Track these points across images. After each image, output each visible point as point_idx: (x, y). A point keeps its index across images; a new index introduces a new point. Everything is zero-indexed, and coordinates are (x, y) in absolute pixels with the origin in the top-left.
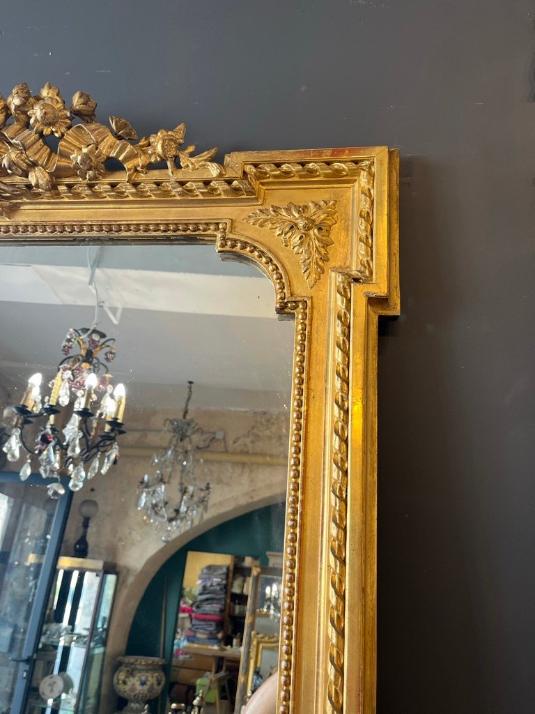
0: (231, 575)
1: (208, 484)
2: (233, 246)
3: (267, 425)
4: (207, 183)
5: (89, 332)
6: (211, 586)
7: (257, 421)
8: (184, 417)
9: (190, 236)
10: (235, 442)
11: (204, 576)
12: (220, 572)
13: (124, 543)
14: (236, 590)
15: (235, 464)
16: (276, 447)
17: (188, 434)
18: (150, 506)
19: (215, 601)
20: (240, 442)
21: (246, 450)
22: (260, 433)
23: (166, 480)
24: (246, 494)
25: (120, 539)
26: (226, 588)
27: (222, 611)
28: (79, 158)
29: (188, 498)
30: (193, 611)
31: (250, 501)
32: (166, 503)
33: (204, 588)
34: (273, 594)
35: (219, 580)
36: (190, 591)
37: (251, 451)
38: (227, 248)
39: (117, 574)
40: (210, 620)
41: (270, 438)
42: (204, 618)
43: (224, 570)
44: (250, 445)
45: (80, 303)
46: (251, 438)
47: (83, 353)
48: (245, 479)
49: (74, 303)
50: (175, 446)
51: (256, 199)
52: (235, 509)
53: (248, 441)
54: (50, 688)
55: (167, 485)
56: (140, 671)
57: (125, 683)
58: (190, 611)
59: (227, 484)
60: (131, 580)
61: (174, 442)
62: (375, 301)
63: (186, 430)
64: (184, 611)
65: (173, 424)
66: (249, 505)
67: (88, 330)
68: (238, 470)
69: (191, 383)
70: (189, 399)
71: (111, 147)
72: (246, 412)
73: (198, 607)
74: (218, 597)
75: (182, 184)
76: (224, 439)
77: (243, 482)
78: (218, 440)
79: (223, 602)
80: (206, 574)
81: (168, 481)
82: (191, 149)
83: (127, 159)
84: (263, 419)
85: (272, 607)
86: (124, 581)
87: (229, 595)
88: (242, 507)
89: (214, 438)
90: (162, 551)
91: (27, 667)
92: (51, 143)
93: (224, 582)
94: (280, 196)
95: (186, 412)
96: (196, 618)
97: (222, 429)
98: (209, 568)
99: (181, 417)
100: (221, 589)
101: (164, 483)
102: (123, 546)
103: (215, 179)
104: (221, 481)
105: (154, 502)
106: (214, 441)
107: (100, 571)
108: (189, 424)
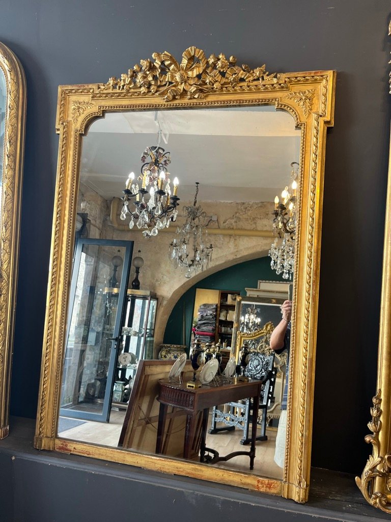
0: (219, 309)
1: (211, 245)
2: (281, 106)
3: (245, 211)
4: (273, 85)
5: (157, 149)
6: (206, 316)
7: (238, 209)
8: (195, 205)
10: (224, 223)
11: (201, 310)
12: (212, 308)
14: (222, 318)
15: (224, 235)
16: (251, 225)
17: (198, 215)
18: (178, 258)
19: (210, 325)
20: (227, 222)
21: (232, 227)
22: (241, 217)
23: (187, 242)
24: (232, 254)
25: (157, 281)
26: (216, 317)
27: (213, 330)
28: (232, 79)
29: (199, 253)
30: (196, 330)
31: (235, 257)
32: (187, 256)
33: (202, 317)
34: (246, 321)
35: (211, 312)
37: (235, 227)
38: (279, 107)
39: (157, 299)
40: (207, 335)
41: (247, 220)
42: (203, 334)
43: (215, 306)
44: (234, 224)
45: (145, 132)
46: (235, 220)
47: (154, 161)
48: (231, 245)
49: (140, 132)
50: (191, 223)
51: (289, 90)
52: (225, 262)
53: (233, 221)
54: (124, 360)
55: (187, 245)
56: (174, 350)
57: (165, 357)
59: (220, 248)
60: (165, 303)
61: (190, 220)
63: (196, 213)
65: (188, 209)
66: (234, 259)
67: (156, 147)
68: (227, 239)
69: (197, 183)
70: (197, 194)
71: (242, 74)
72: (232, 203)
73: (198, 328)
74: (211, 322)
75: (264, 85)
76: (217, 220)
77: (230, 246)
78: (214, 221)
79: (214, 325)
80: (203, 309)
82: (267, 73)
83: (247, 78)
84: (242, 208)
85: (245, 328)
86: (160, 304)
87: (218, 321)
88: (229, 261)
90: (182, 287)
91: (116, 343)
92: (223, 74)
93: (214, 313)
95: (195, 202)
96: (198, 334)
97: (216, 214)
98: (205, 305)
99: (193, 205)
100: (213, 317)
101: (186, 243)
102: (159, 284)
103: (275, 84)
104: (217, 246)
105: (180, 255)
106: (211, 221)
107: (149, 296)
108: (198, 210)
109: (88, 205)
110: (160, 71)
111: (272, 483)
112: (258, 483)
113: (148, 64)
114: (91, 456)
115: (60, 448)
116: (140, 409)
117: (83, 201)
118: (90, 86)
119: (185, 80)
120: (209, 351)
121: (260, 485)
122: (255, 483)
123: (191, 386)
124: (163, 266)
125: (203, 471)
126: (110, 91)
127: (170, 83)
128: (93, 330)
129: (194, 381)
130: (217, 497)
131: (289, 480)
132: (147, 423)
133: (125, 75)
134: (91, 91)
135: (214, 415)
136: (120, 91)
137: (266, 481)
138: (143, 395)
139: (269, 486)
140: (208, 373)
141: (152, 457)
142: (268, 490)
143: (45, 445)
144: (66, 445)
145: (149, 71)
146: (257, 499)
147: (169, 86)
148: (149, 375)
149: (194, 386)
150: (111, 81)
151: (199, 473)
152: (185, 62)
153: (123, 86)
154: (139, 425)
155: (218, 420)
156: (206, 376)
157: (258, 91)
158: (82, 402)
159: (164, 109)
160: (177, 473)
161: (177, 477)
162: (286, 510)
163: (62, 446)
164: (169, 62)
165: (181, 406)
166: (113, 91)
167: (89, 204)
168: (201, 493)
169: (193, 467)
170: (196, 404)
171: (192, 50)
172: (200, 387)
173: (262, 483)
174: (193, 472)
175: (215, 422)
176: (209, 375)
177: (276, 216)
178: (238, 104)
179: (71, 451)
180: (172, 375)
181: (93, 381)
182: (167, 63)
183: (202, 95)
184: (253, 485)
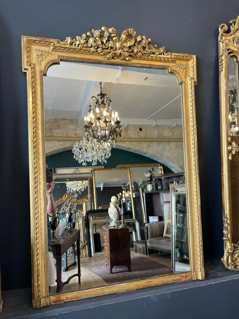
2: (172, 71)
4: (168, 58)
9: (163, 68)
28: (149, 52)
51: (175, 62)
62: (195, 82)
71: (154, 50)
75: (164, 58)
82: (166, 51)
83: (156, 52)
92: (144, 48)
94: (178, 62)
103: (170, 58)
110: (106, 39)
111: (187, 275)
113: (99, 34)
114: (80, 299)
115: (55, 302)
118: (51, 40)
119: (122, 48)
121: (182, 278)
122: (179, 278)
125: (152, 282)
126: (68, 46)
127: (112, 48)
129: (54, 238)
131: (195, 270)
133: (79, 37)
134: (52, 44)
136: (75, 48)
137: (185, 275)
139: (186, 277)
140: (59, 231)
141: (122, 284)
142: (186, 279)
143: (43, 304)
144: (60, 298)
145: (99, 38)
146: (186, 285)
147: (110, 49)
149: (55, 241)
150: (69, 40)
151: (150, 284)
152: (123, 36)
153: (79, 45)
156: (59, 233)
157: (160, 60)
159: (104, 64)
160: (138, 288)
161: (139, 290)
162: (201, 286)
163: (56, 299)
164: (115, 35)
166: (70, 47)
168: (159, 294)
169: (146, 281)
171: (131, 30)
173: (183, 277)
174: (147, 284)
177: (86, 128)
178: (149, 66)
179: (64, 300)
182: (113, 35)
183: (131, 59)
184: (178, 279)
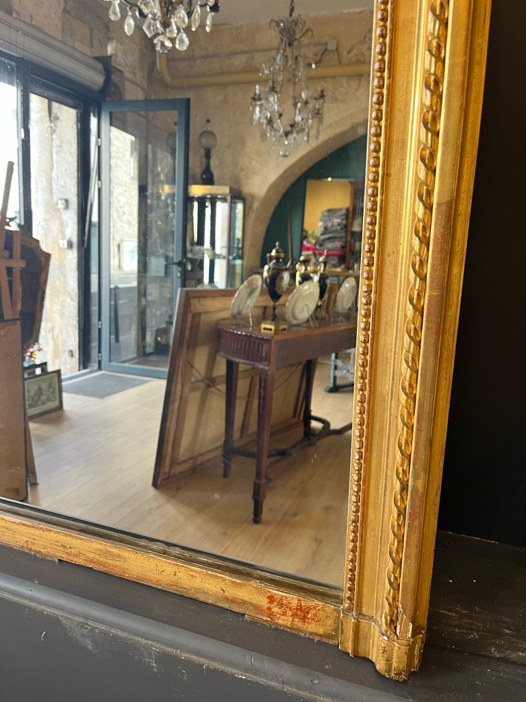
0: (351, 215)
1: (323, 91)
6: (333, 226)
8: (291, 15)
10: (349, 52)
11: (324, 218)
12: (340, 213)
13: (245, 173)
14: (356, 229)
15: (350, 77)
17: (298, 36)
18: (265, 120)
19: (337, 240)
20: (355, 51)
21: (363, 59)
23: (278, 89)
25: (242, 169)
26: (346, 227)
27: (343, 247)
29: (301, 106)
30: (316, 249)
32: (281, 115)
33: (326, 228)
35: (339, 221)
36: (313, 232)
39: (244, 200)
40: (332, 256)
43: (344, 211)
44: (366, 53)
50: (284, 51)
55: (279, 95)
58: (314, 249)
59: (342, 102)
60: (256, 205)
61: (282, 46)
63: (295, 32)
64: (308, 249)
65: (278, 25)
68: (354, 84)
72: (362, 12)
73: (321, 245)
74: (338, 235)
76: (337, 49)
78: (331, 51)
79: (344, 240)
80: (326, 216)
81: (281, 91)
86: (250, 207)
87: (349, 234)
89: (326, 50)
90: (281, 177)
91: (180, 269)
93: (344, 222)
95: (292, 10)
97: (334, 38)
98: (329, 211)
99: (287, 16)
100: (342, 229)
101: (276, 92)
102: (245, 175)
104: (337, 100)
105: (269, 115)
106: (327, 52)
107: (227, 195)
108: (296, 24)
109: (119, 46)
111: (309, 609)
112: (271, 602)
116: (192, 367)
117: (110, 39)
120: (306, 270)
121: (275, 610)
122: (263, 602)
123: (268, 329)
124: (249, 144)
128: (154, 254)
129: (274, 320)
130: (143, 641)
131: (359, 606)
132: (208, 386)
135: (333, 367)
137: (293, 599)
138: (193, 345)
139: (302, 614)
140: (299, 306)
142: (298, 623)
148: (200, 314)
149: (273, 327)
154: (193, 390)
155: (338, 373)
156: (297, 311)
158: (151, 354)
160: (65, 557)
165: (251, 360)
167: (121, 44)
168: (104, 627)
170: (273, 358)
172: (284, 329)
173: (281, 605)
175: (335, 378)
176: (303, 309)
180: (236, 311)
181: (164, 326)
184: (256, 607)
